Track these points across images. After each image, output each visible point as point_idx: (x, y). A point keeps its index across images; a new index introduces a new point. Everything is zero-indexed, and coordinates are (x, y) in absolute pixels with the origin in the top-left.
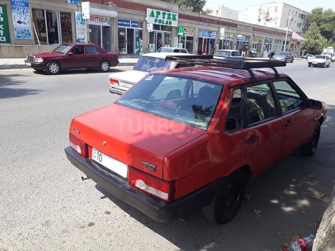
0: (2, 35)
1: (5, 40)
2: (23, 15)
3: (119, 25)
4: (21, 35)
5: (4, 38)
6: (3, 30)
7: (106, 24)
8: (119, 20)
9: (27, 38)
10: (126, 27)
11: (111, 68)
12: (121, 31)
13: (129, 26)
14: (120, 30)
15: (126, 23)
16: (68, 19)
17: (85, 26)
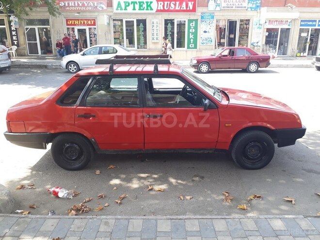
0: (192, 42)
1: (193, 47)
2: (208, 26)
3: (301, 25)
4: (205, 42)
5: (193, 45)
6: (193, 39)
7: (286, 26)
8: (302, 21)
9: (209, 44)
10: (310, 28)
11: (259, 69)
12: (303, 32)
13: (315, 25)
14: (301, 31)
15: (311, 23)
16: (246, 24)
17: (261, 31)
